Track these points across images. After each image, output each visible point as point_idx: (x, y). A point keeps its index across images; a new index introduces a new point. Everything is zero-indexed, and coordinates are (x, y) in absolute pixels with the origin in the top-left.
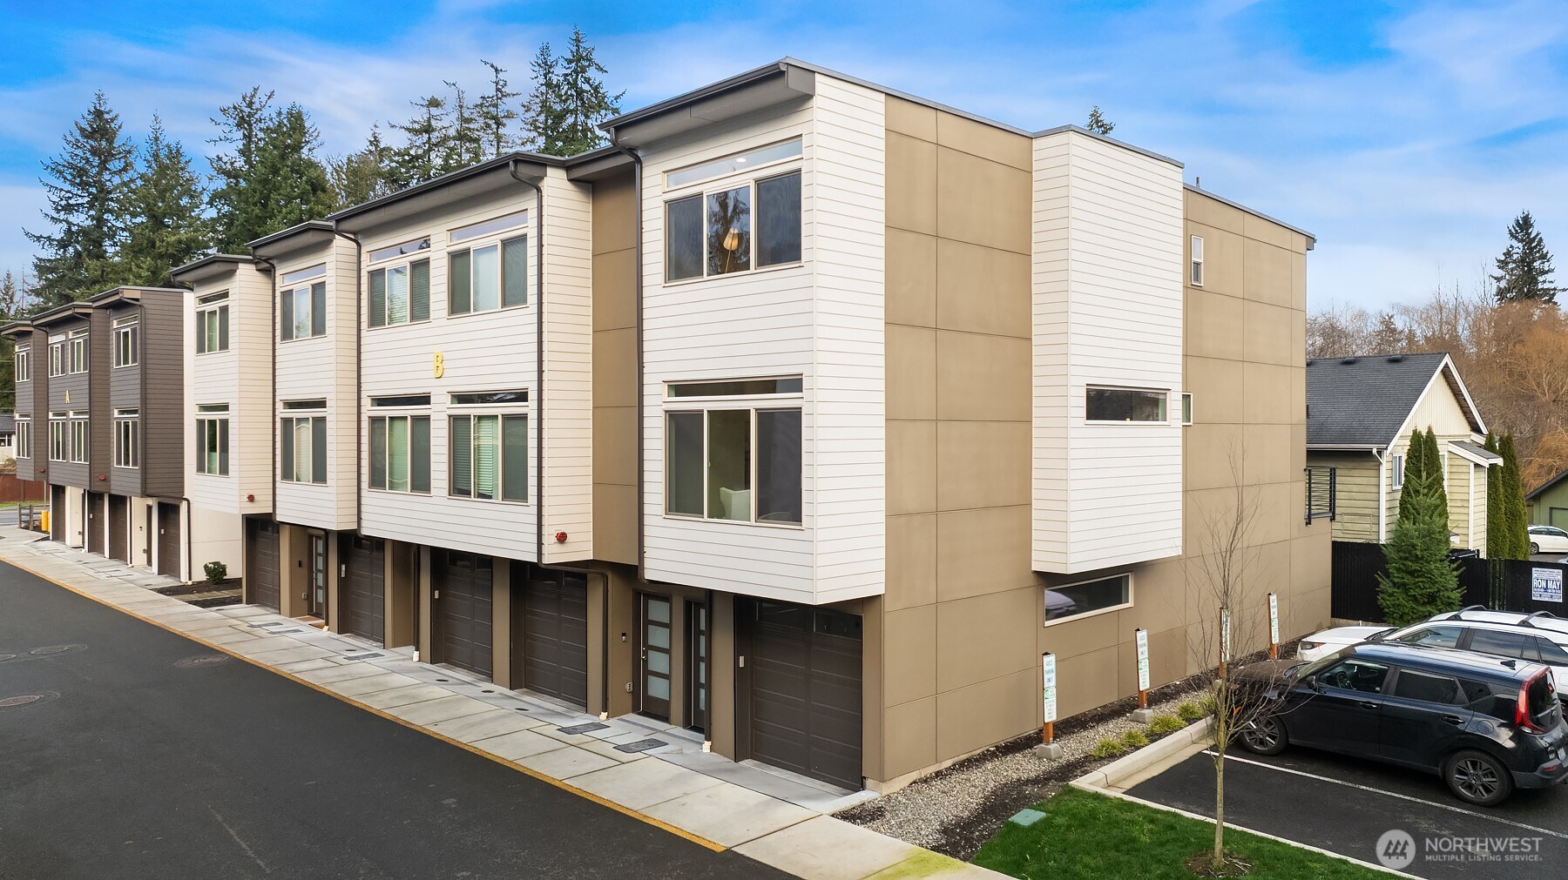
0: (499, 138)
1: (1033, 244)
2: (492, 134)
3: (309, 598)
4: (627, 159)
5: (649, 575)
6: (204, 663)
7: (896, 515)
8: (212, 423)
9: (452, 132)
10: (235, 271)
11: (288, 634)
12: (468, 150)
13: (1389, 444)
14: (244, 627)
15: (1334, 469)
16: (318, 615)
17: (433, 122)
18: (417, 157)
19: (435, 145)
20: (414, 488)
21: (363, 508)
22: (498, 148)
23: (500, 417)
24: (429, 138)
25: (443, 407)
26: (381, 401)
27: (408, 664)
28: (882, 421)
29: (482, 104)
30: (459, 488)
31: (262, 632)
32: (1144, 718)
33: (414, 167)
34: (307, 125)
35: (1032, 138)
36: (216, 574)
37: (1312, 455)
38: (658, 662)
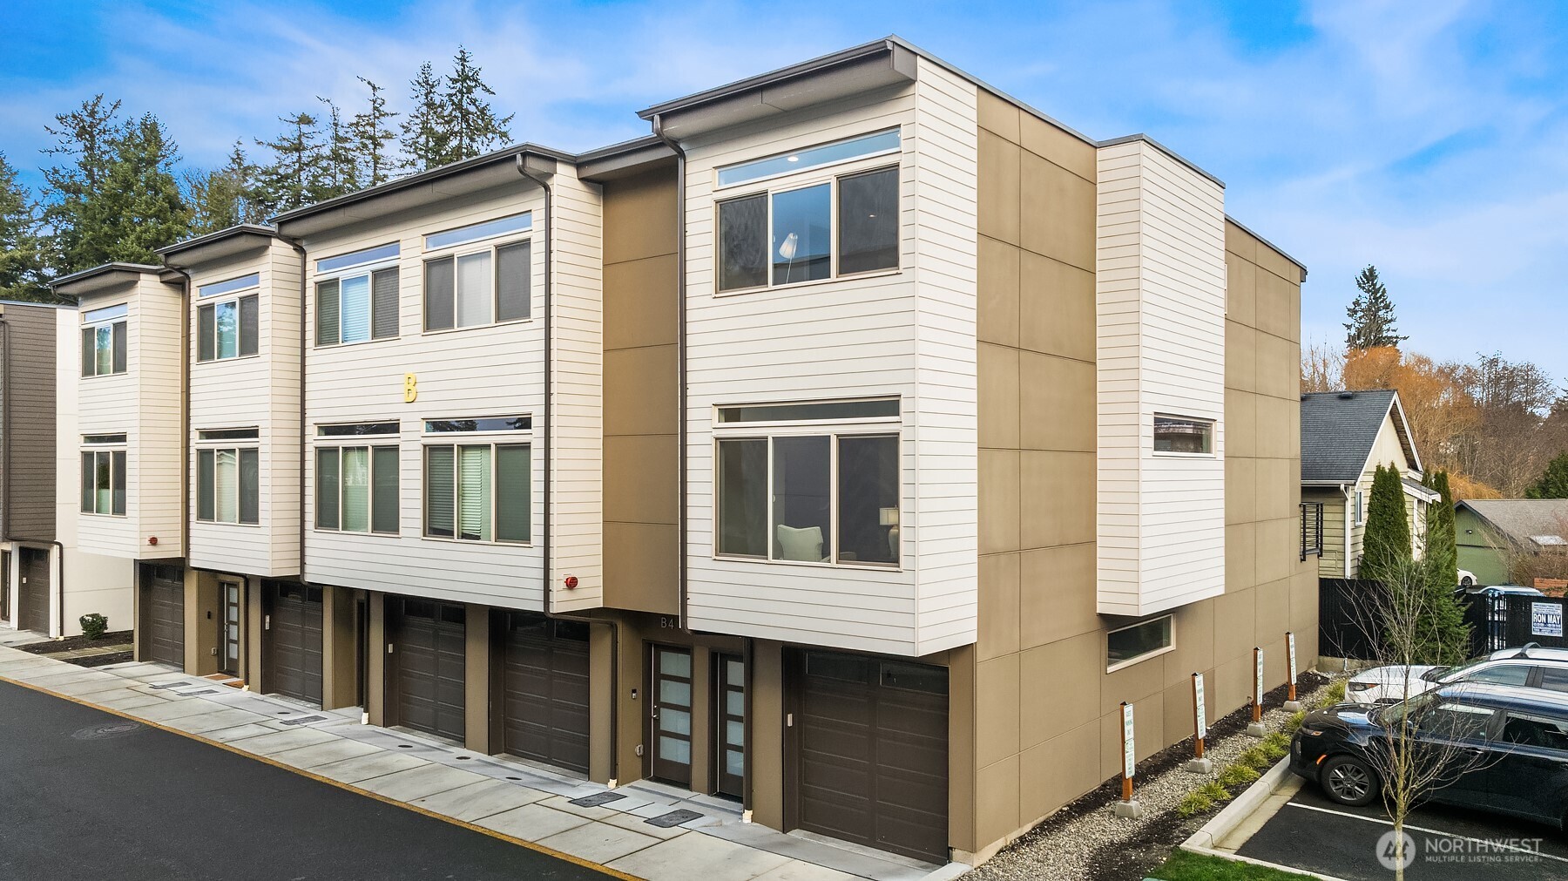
0: (376, 160)
1: (1097, 262)
2: (369, 154)
3: (220, 653)
4: (667, 152)
5: (692, 625)
6: (112, 734)
7: (986, 554)
8: (103, 457)
9: (326, 151)
10: (136, 282)
11: (201, 696)
12: (342, 171)
13: (1357, 480)
14: (145, 688)
15: (1322, 505)
16: (232, 673)
17: (304, 140)
18: (287, 177)
19: (307, 165)
20: (375, 528)
21: (308, 552)
22: (375, 169)
23: (493, 447)
24: (300, 157)
25: (417, 436)
26: (329, 430)
27: (356, 727)
28: (974, 449)
29: (358, 123)
30: (437, 526)
31: (164, 693)
32: (1203, 768)
33: (283, 187)
34: (163, 138)
35: (1096, 148)
36: (95, 629)
37: (1306, 491)
38: (674, 721)
